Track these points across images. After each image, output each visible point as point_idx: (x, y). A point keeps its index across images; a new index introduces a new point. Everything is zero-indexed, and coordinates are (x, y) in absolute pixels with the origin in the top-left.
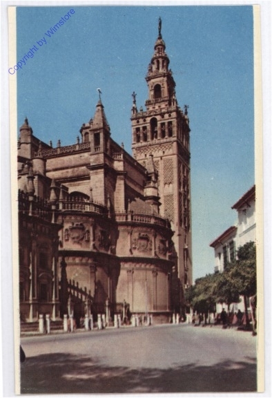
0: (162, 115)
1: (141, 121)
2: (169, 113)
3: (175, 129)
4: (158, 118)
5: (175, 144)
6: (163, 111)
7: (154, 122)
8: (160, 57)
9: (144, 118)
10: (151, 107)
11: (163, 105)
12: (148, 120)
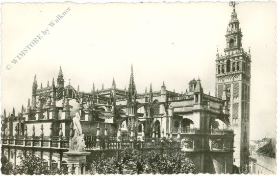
0: (234, 58)
1: (221, 62)
2: (238, 57)
3: (241, 66)
4: (231, 60)
5: (241, 75)
6: (234, 56)
7: (229, 62)
8: (233, 23)
9: (223, 60)
10: (227, 54)
11: (234, 52)
12: (225, 61)
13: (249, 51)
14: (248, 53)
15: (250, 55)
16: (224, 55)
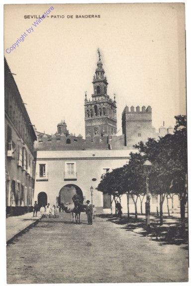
0: (100, 104)
2: (104, 103)
4: (98, 105)
5: (106, 119)
6: (100, 101)
7: (96, 107)
8: (100, 71)
9: (91, 105)
10: (94, 99)
11: (100, 98)
12: (93, 106)
13: (115, 98)
14: (113, 100)
15: (115, 102)
16: (91, 100)
